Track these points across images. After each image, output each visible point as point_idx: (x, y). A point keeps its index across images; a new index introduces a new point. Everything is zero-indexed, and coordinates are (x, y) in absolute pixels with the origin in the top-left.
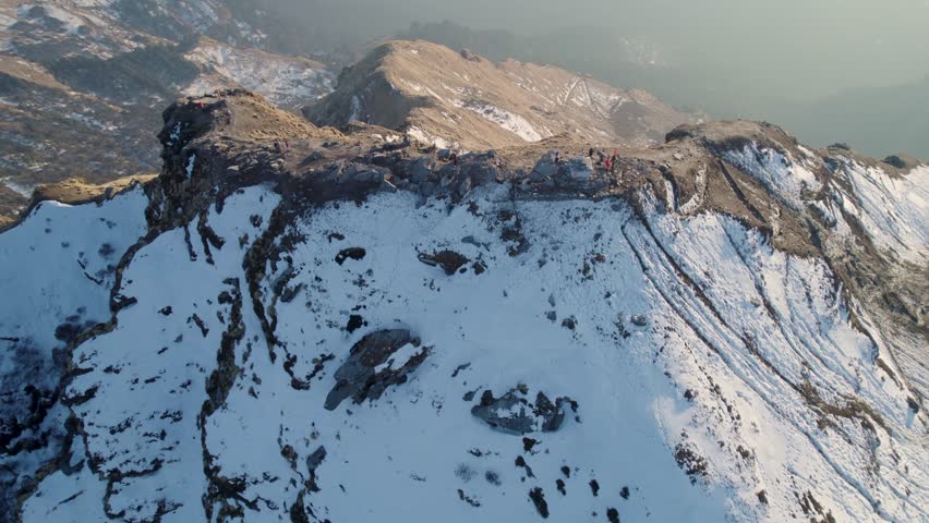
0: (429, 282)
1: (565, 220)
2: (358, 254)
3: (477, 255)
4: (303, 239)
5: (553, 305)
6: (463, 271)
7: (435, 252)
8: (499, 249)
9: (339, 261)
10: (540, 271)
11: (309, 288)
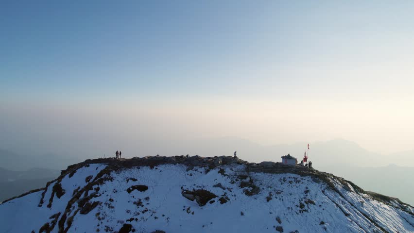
0: (186, 209)
1: (283, 182)
2: (143, 188)
3: (223, 194)
4: (111, 179)
5: (280, 222)
6: (213, 202)
7: (194, 189)
8: (238, 191)
9: (129, 191)
10: (268, 203)
11: (103, 204)
